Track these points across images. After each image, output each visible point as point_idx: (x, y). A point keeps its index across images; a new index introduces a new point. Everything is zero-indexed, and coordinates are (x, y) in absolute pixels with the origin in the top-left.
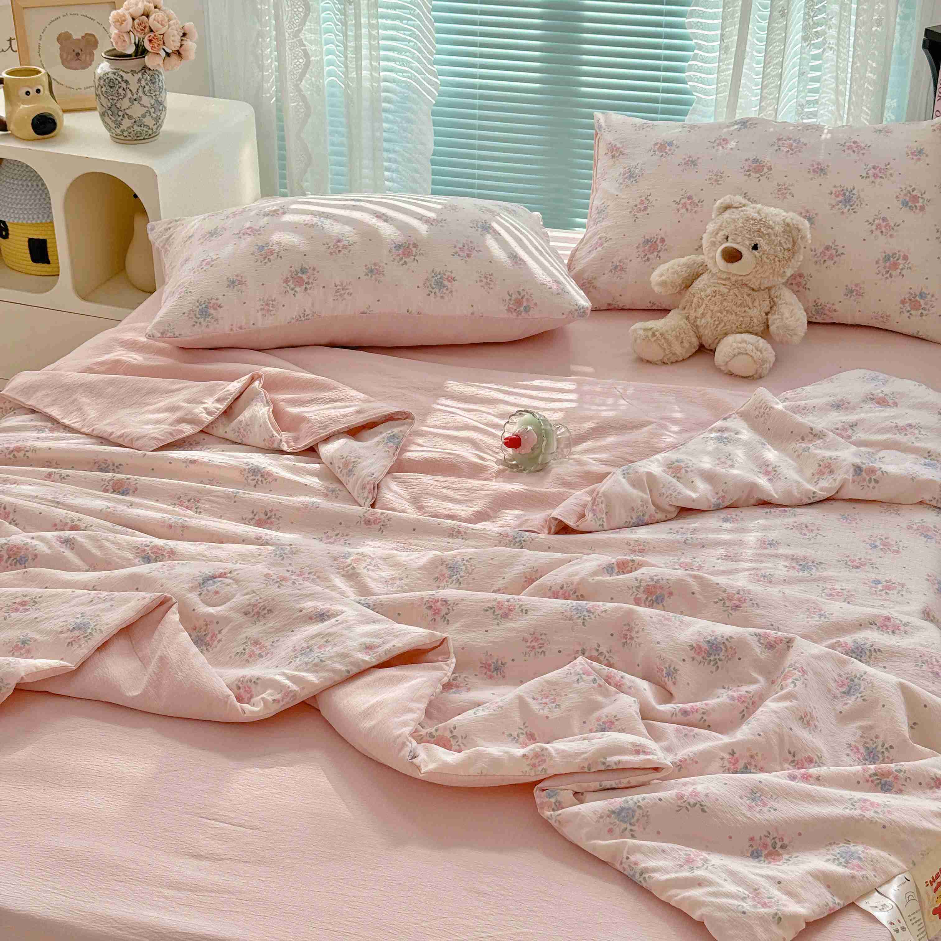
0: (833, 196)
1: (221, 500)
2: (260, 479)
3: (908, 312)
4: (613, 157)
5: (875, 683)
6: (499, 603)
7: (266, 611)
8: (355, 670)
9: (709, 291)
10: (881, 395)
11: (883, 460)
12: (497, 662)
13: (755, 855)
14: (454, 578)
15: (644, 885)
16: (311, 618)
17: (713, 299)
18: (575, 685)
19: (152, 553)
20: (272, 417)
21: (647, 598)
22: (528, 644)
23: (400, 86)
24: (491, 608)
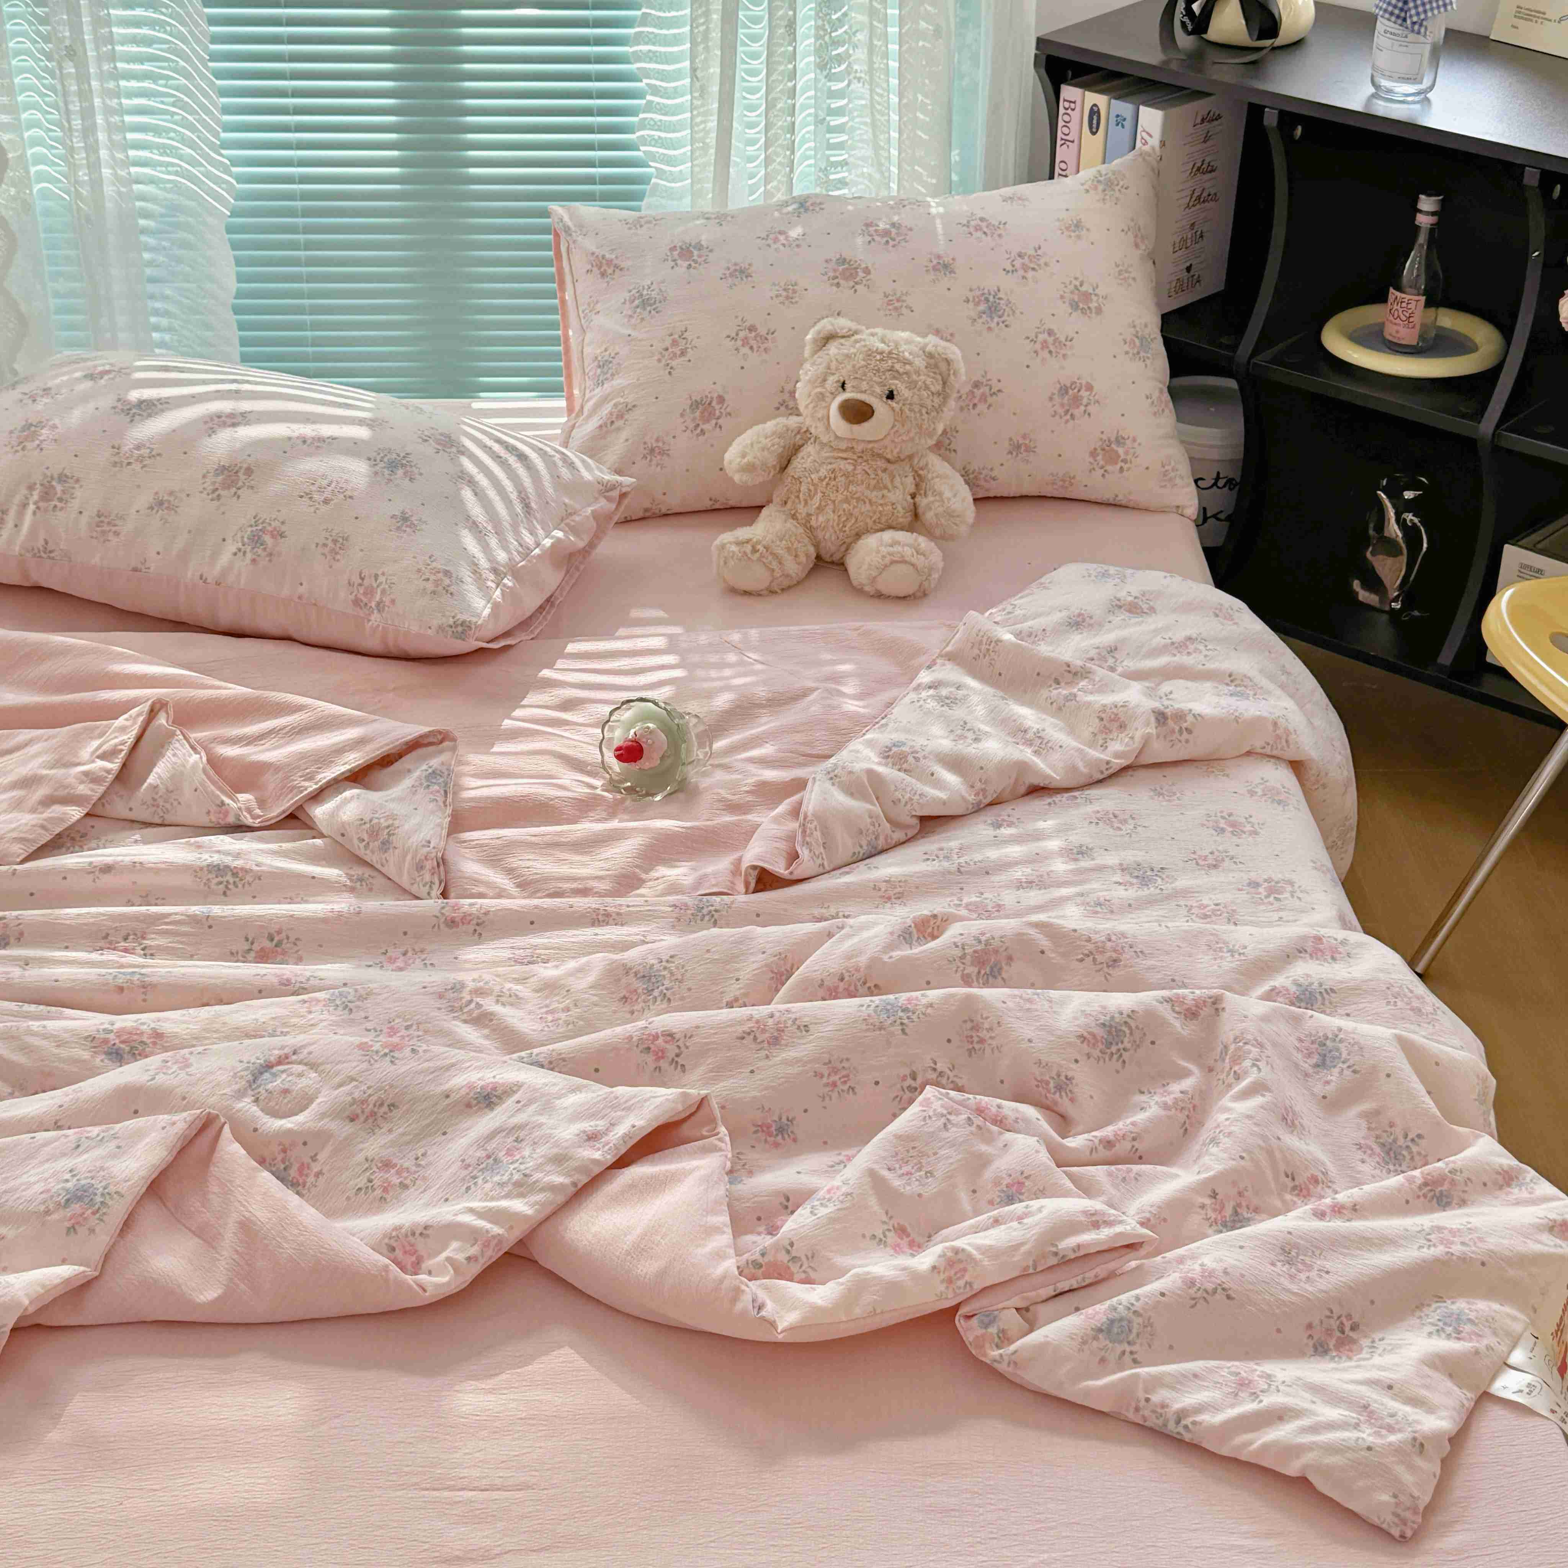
0: (971, 305)
1: (184, 929)
2: (231, 880)
3: (1102, 468)
4: (603, 275)
5: (1362, 1041)
6: (758, 1022)
7: (385, 1109)
8: (585, 1180)
9: (823, 472)
10: (1130, 599)
11: (1171, 697)
12: (780, 1119)
13: (1320, 1350)
14: (656, 993)
15: (1187, 1437)
16: (469, 1106)
17: (833, 483)
18: (945, 1134)
19: (123, 1042)
20: (211, 772)
21: (979, 972)
22: (825, 1080)
23: (165, 189)
24: (749, 1034)
